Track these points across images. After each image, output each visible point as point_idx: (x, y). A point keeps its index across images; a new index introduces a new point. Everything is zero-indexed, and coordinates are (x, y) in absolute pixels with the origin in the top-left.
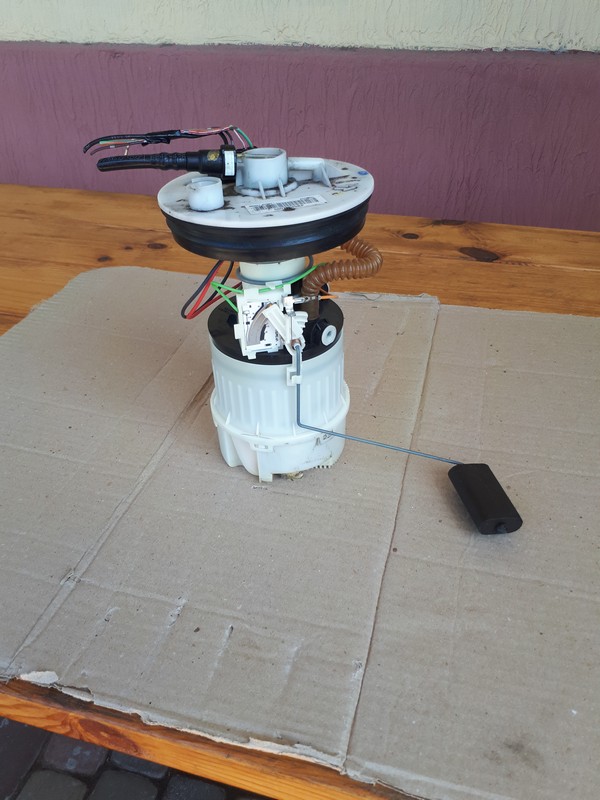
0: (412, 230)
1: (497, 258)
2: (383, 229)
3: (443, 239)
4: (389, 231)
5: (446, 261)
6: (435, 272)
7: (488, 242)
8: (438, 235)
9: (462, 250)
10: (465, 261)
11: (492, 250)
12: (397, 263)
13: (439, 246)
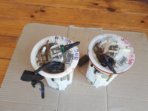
0: (96, 2)
1: (114, 11)
2: (90, 2)
3: (103, 5)
4: (91, 3)
5: (105, 12)
6: (103, 16)
7: (112, 5)
8: (101, 4)
9: (107, 8)
10: (108, 12)
11: (113, 8)
12: (95, 13)
13: (102, 7)
